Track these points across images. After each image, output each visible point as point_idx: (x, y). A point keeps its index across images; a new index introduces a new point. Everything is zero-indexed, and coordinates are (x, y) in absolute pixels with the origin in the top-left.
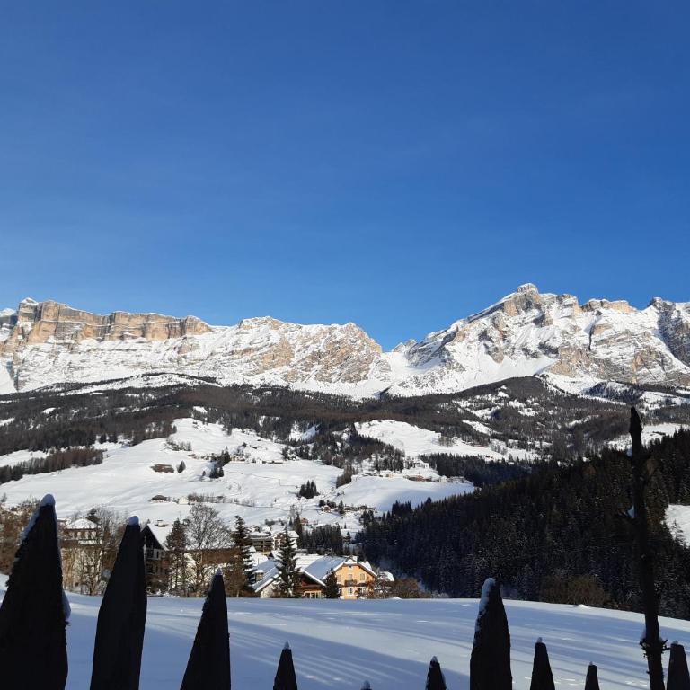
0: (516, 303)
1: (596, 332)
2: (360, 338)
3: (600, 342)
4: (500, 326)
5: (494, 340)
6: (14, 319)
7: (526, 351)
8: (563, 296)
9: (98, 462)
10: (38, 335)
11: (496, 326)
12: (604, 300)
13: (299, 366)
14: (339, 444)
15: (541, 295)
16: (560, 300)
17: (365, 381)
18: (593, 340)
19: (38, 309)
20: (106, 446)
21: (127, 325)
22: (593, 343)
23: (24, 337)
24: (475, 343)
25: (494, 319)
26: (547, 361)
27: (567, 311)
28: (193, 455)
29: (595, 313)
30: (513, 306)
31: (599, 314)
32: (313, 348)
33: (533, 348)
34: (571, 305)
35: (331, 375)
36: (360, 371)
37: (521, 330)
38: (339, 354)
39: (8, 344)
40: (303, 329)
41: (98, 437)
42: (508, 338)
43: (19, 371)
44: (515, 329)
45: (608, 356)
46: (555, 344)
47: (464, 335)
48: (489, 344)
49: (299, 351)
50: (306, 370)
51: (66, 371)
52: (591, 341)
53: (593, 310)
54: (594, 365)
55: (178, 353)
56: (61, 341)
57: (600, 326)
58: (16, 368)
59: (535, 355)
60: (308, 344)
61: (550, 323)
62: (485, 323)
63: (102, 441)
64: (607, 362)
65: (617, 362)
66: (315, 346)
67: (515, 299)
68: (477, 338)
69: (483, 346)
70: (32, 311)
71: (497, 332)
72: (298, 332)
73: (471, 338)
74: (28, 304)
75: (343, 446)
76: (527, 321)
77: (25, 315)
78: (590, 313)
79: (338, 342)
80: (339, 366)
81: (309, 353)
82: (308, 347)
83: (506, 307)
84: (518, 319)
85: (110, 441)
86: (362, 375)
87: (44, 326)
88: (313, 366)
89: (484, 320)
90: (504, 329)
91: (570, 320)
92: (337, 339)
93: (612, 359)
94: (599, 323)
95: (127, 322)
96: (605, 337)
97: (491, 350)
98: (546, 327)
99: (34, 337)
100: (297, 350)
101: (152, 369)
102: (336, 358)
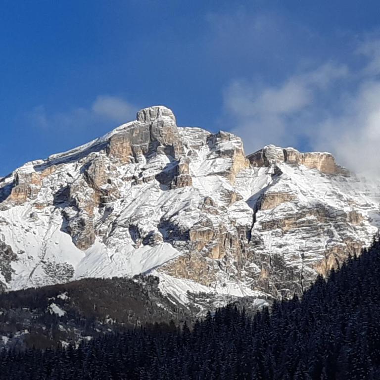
0: (133, 141)
1: (264, 205)
3: (268, 225)
4: (97, 181)
5: (81, 205)
7: (134, 231)
8: (219, 135)
11: (89, 180)
12: (289, 149)
15: (181, 131)
16: (212, 141)
18: (258, 220)
22: (257, 225)
24: (47, 209)
25: (87, 166)
26: (166, 252)
27: (222, 163)
29: (271, 170)
30: (127, 144)
31: (277, 173)
33: (148, 225)
34: (229, 153)
37: (134, 191)
42: (109, 204)
44: (125, 189)
45: (280, 251)
46: (185, 222)
47: (30, 193)
48: (71, 212)
52: (254, 221)
53: (268, 165)
54: (253, 265)
57: (273, 196)
59: (149, 240)
61: (187, 182)
62: (71, 172)
64: (278, 261)
65: (293, 264)
67: (132, 131)
68: (52, 199)
69: (60, 216)
71: (90, 190)
73: (40, 199)
76: (147, 174)
78: (263, 169)
83: (115, 146)
84: (132, 169)
89: (70, 167)
90: (104, 187)
91: (223, 179)
93: (286, 258)
94: (272, 189)
96: (279, 216)
97: (73, 224)
98: (179, 190)
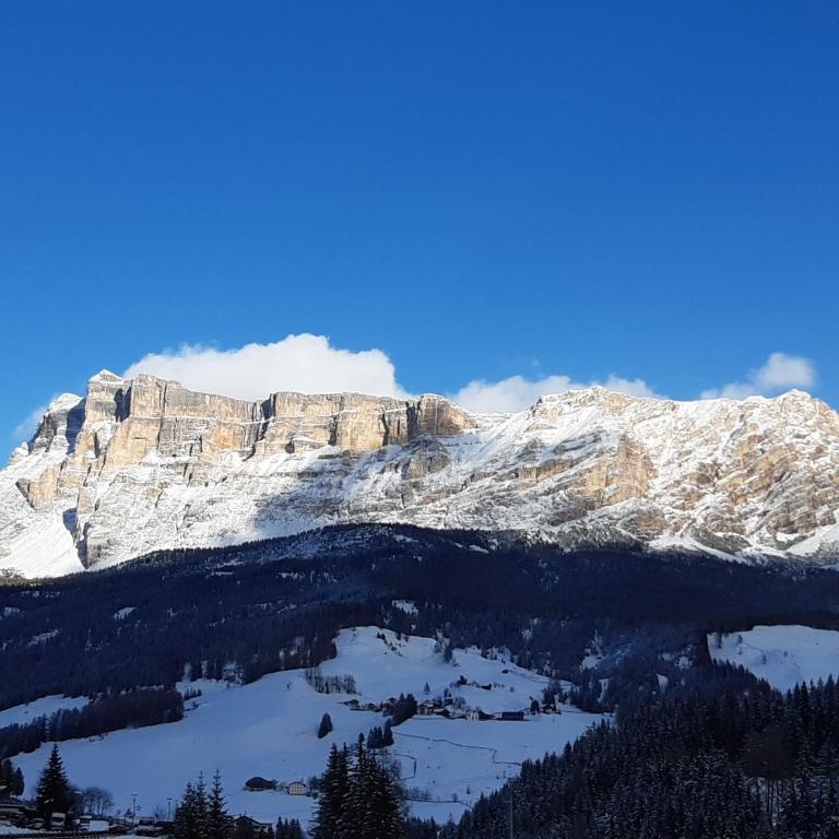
2: (819, 424)
6: (76, 417)
9: (176, 716)
10: (124, 447)
13: (667, 499)
14: (663, 680)
17: (827, 528)
19: (124, 393)
20: (200, 684)
21: (299, 419)
23: (98, 452)
28: (355, 702)
32: (702, 455)
35: (745, 516)
36: (815, 503)
38: (763, 466)
39: (68, 469)
40: (680, 412)
41: (188, 668)
43: (87, 526)
49: (669, 462)
50: (683, 508)
51: (180, 523)
55: (404, 477)
56: (172, 460)
58: (82, 520)
60: (688, 446)
63: (195, 676)
66: (704, 450)
70: (111, 398)
72: (668, 418)
74: (105, 383)
75: (671, 684)
77: (99, 405)
79: (760, 439)
80: (763, 494)
81: (691, 467)
82: (689, 452)
85: (209, 677)
86: (819, 514)
87: (136, 428)
88: (700, 496)
92: (760, 432)
95: (299, 414)
99: (116, 453)
100: (663, 460)
101: (351, 513)
102: (755, 477)
